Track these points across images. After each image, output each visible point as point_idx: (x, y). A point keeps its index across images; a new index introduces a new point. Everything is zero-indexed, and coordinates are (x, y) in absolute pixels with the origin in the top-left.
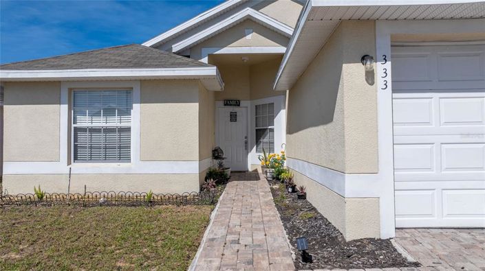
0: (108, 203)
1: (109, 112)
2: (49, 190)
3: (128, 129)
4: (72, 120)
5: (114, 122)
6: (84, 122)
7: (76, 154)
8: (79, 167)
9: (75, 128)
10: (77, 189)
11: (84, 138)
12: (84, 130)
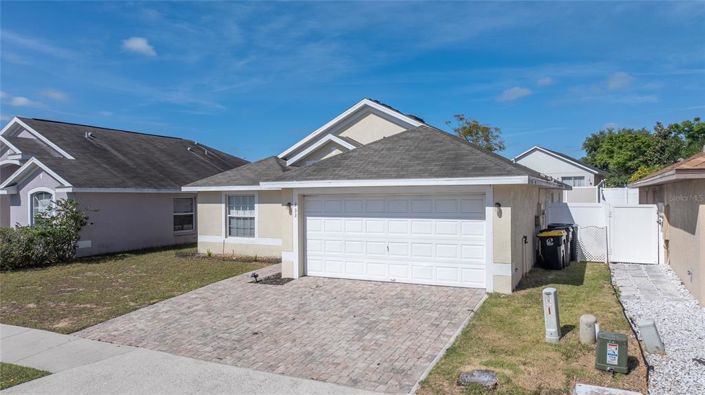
0: (237, 260)
1: (245, 209)
2: (214, 252)
3: (253, 219)
4: (228, 212)
5: (247, 214)
6: (234, 213)
7: (230, 233)
8: (232, 240)
9: (230, 218)
10: (228, 252)
11: (234, 222)
12: (233, 218)
